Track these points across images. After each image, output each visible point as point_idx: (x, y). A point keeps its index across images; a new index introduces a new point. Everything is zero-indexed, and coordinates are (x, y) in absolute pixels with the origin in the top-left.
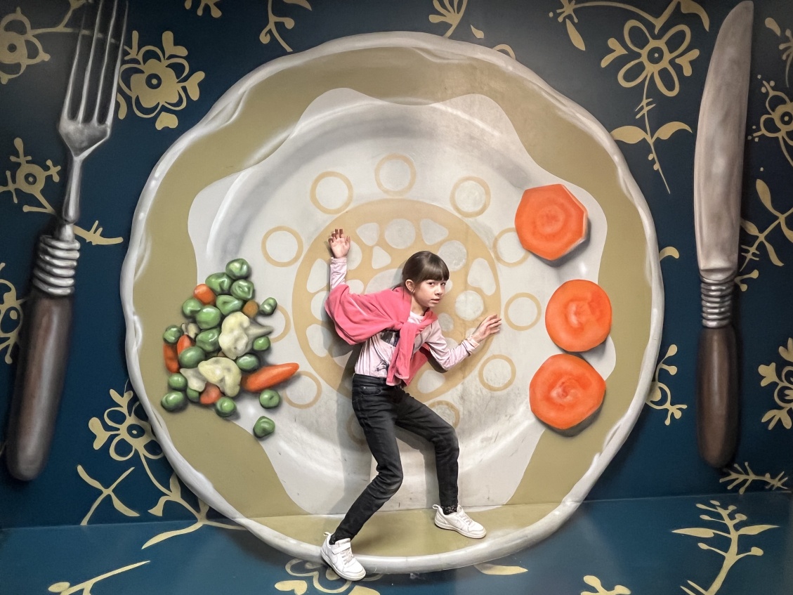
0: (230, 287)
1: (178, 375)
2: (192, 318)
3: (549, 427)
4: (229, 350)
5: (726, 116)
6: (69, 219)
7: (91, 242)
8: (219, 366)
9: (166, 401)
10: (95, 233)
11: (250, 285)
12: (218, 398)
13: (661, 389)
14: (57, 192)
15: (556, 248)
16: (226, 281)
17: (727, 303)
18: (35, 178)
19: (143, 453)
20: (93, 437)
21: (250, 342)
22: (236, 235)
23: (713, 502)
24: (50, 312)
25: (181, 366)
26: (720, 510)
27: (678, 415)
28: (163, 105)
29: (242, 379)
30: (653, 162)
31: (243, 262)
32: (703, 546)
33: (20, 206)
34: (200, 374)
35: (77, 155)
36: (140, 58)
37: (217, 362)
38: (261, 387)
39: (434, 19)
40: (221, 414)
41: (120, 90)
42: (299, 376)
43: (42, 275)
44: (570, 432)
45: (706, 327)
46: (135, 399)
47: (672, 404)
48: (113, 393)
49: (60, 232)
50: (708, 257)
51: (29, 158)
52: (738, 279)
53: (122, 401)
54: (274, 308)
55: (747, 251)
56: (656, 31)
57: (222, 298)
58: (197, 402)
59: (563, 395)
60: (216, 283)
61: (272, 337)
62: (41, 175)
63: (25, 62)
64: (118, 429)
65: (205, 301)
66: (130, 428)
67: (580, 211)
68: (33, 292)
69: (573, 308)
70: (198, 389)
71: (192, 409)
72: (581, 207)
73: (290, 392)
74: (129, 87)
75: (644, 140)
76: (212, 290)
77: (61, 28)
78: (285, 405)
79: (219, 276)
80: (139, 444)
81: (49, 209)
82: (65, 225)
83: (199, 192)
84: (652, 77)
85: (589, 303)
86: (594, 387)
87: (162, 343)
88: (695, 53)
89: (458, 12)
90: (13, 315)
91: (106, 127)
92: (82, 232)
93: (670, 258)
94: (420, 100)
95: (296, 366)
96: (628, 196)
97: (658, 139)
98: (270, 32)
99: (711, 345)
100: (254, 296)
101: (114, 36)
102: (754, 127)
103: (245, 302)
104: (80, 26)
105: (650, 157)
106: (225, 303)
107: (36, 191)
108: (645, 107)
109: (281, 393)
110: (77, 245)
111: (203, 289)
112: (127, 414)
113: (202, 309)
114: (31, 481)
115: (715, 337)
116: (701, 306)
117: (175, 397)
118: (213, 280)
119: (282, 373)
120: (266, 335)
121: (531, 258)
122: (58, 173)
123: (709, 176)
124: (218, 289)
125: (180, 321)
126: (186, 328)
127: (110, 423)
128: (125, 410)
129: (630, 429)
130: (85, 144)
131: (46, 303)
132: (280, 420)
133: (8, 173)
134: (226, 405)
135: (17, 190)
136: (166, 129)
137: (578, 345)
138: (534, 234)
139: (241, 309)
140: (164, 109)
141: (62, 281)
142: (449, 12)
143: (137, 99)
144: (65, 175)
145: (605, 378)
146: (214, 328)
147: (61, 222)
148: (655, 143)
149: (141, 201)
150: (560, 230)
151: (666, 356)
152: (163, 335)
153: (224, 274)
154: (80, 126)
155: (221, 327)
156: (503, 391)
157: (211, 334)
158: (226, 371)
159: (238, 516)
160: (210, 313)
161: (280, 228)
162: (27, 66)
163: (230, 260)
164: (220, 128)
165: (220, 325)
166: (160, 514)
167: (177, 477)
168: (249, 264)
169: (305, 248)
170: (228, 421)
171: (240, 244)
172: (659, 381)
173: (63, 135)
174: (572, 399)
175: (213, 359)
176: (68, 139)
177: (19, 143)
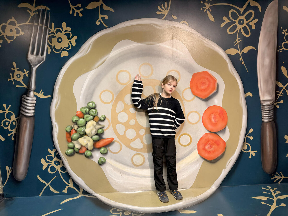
0: (89, 111)
1: (71, 143)
2: (76, 123)
3: (205, 160)
4: (89, 134)
5: (269, 43)
6: (32, 89)
7: (40, 97)
8: (86, 140)
9: (67, 152)
10: (41, 94)
11: (96, 111)
12: (85, 151)
13: (247, 145)
14: (27, 80)
15: (206, 94)
16: (87, 110)
17: (271, 113)
18: (20, 75)
19: (60, 171)
20: (42, 165)
21: (97, 131)
22: (90, 93)
23: (268, 187)
24: (26, 122)
25: (72, 140)
26: (271, 190)
27: (254, 155)
28: (63, 48)
29: (94, 144)
30: (242, 61)
31: (93, 103)
32: (263, 203)
33: (15, 85)
34: (79, 142)
35: (34, 67)
36: (55, 32)
37: (85, 138)
38: (101, 146)
39: (158, 13)
40: (87, 157)
41: (48, 44)
42: (114, 142)
43: (23, 109)
44: (214, 161)
45: (264, 122)
46: (57, 151)
47: (252, 151)
49: (29, 94)
50: (263, 96)
51: (18, 69)
52: (275, 104)
53: (52, 152)
54: (105, 119)
55: (279, 93)
56: (241, 13)
57: (86, 116)
58: (78, 152)
59: (210, 148)
60: (84, 110)
61: (104, 129)
62: (22, 74)
63: (16, 35)
64: (51, 162)
65: (80, 117)
66: (55, 162)
67: (214, 80)
68: (21, 115)
69: (213, 116)
70: (78, 148)
71: (76, 155)
72: (214, 79)
73: (111, 148)
74: (51, 42)
75: (238, 53)
76: (83, 113)
77: (27, 23)
78: (109, 153)
80: (58, 168)
81: (25, 86)
82: (31, 91)
83: (77, 78)
84: (240, 29)
85: (219, 114)
86: (222, 144)
87: (66, 132)
88: (256, 21)
89: (167, 10)
90: (14, 123)
91: (44, 57)
92: (37, 94)
93: (249, 96)
94: (154, 43)
95: (113, 139)
96: (232, 74)
97: (243, 53)
98: (100, 21)
99: (266, 129)
100: (97, 115)
101: (45, 25)
102: (280, 47)
103: (94, 117)
104: (34, 22)
105: (240, 60)
106: (87, 117)
107: (20, 80)
108: (238, 41)
109: (108, 148)
110: (35, 98)
111: (79, 113)
112: (54, 157)
113: (79, 120)
114: (21, 181)
115: (267, 125)
116: (262, 114)
117: (70, 151)
118: (83, 109)
119: (108, 141)
120: (102, 128)
121: (196, 98)
122: (28, 73)
123: (263, 66)
124: (85, 112)
125: (72, 124)
126: (74, 126)
127: (48, 160)
128: (53, 156)
129: (236, 160)
130: (36, 63)
131: (25, 119)
132: (108, 159)
133: (11, 74)
134: (88, 153)
135: (14, 80)
136: (64, 56)
137: (215, 129)
138: (197, 89)
139: (93, 119)
140: (64, 50)
141: (30, 111)
142: (164, 10)
143: (54, 46)
144: (30, 74)
145: (226, 142)
146: (84, 126)
147: (29, 91)
148: (242, 54)
149: (57, 82)
150: (207, 88)
151: (249, 133)
152: (66, 129)
153: (86, 107)
154: (35, 57)
155: (86, 126)
156: (187, 146)
157: (83, 128)
158: (88, 141)
159: (93, 193)
160: (83, 121)
161: (106, 90)
162: (16, 37)
163: (89, 102)
164: (83, 55)
165: (86, 125)
166: (66, 192)
167: (72, 179)
168: (95, 103)
169: (115, 97)
170: (89, 159)
171: (92, 96)
172: (246, 142)
173: (29, 60)
174: (213, 149)
175: (83, 137)
176: (31, 61)
177: (14, 64)
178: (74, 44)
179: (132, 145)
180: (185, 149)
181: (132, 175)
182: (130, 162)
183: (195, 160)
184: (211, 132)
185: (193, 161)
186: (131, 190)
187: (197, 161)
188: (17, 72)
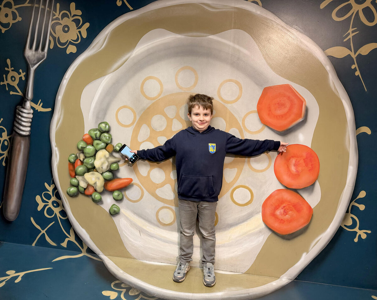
0: (100, 136)
1: (75, 179)
2: (82, 150)
3: (274, 232)
4: (99, 168)
6: (28, 98)
7: (37, 110)
8: (94, 176)
9: (69, 191)
10: (39, 105)
11: (109, 136)
12: (93, 193)
13: (352, 218)
14: (24, 85)
15: (284, 124)
16: (98, 133)
18: (15, 78)
20: (38, 204)
21: (109, 165)
22: (103, 109)
24: (20, 142)
25: (76, 175)
27: (364, 236)
28: (70, 41)
29: (105, 184)
30: (355, 70)
31: (106, 124)
33: (9, 91)
34: (85, 179)
35: (32, 67)
36: (60, 17)
37: (93, 174)
38: (114, 189)
40: (94, 200)
41: (51, 34)
42: (132, 185)
43: (17, 125)
44: (289, 237)
46: (55, 188)
47: (360, 229)
48: (46, 184)
49: (25, 104)
51: (13, 68)
53: (50, 189)
57: (96, 142)
58: (83, 194)
59: (283, 214)
60: (93, 134)
61: (119, 164)
62: (17, 77)
64: (48, 202)
65: (88, 143)
66: (53, 202)
67: (301, 101)
68: (14, 133)
69: (293, 161)
70: (83, 187)
71: (81, 197)
72: (301, 98)
73: (129, 193)
74: (55, 32)
75: (349, 55)
76: (91, 137)
77: (26, 4)
78: (125, 200)
79: (95, 130)
80: (57, 211)
81: (20, 94)
82: (27, 101)
83: (87, 86)
84: (358, 12)
85: (304, 159)
86: (305, 211)
87: (68, 162)
90: (6, 143)
91: (44, 53)
92: (34, 105)
93: (365, 134)
95: (131, 180)
96: (336, 92)
97: (359, 55)
100: (111, 142)
101: (48, 7)
103: (107, 144)
104: (34, 3)
105: (353, 67)
106: (98, 144)
107: (15, 84)
108: (351, 33)
109: (123, 193)
110: (32, 111)
111: (87, 136)
112: (52, 196)
113: (86, 147)
114: (12, 222)
117: (73, 190)
118: (92, 132)
119: (125, 183)
120: (117, 162)
121: (267, 130)
122: (24, 76)
124: (94, 137)
125: (77, 152)
126: (79, 155)
127: (45, 199)
128: (51, 193)
129: (328, 241)
130: (35, 62)
131: (19, 138)
132: (123, 208)
133: (4, 76)
134: (97, 196)
135: (8, 84)
136: (71, 53)
137: (295, 184)
138: (269, 115)
139: (105, 148)
140: (71, 43)
141: (25, 129)
143: (59, 38)
144: (27, 76)
145: (313, 207)
146: (92, 156)
147: (25, 100)
148: (357, 58)
149: (59, 91)
150: (287, 113)
151: (358, 198)
152: (69, 158)
153: (97, 129)
154: (34, 52)
155: (95, 157)
156: (245, 207)
157: (91, 160)
158: (97, 179)
159: (101, 254)
160: (90, 149)
161: (125, 107)
162: (12, 23)
163: (100, 122)
164: (96, 52)
165: (95, 155)
166: (65, 246)
167: (74, 229)
168: (110, 125)
169: (138, 118)
170: (98, 204)
171: (105, 114)
172: (351, 213)
173: (26, 57)
174: (289, 217)
175: (91, 172)
176: (29, 59)
177: (9, 61)
178: (85, 35)
179: (158, 192)
180: (241, 211)
181: (156, 238)
182: (153, 218)
183: (256, 230)
184: (287, 188)
185: (253, 231)
186: (153, 259)
187: (260, 232)
188: (12, 74)
